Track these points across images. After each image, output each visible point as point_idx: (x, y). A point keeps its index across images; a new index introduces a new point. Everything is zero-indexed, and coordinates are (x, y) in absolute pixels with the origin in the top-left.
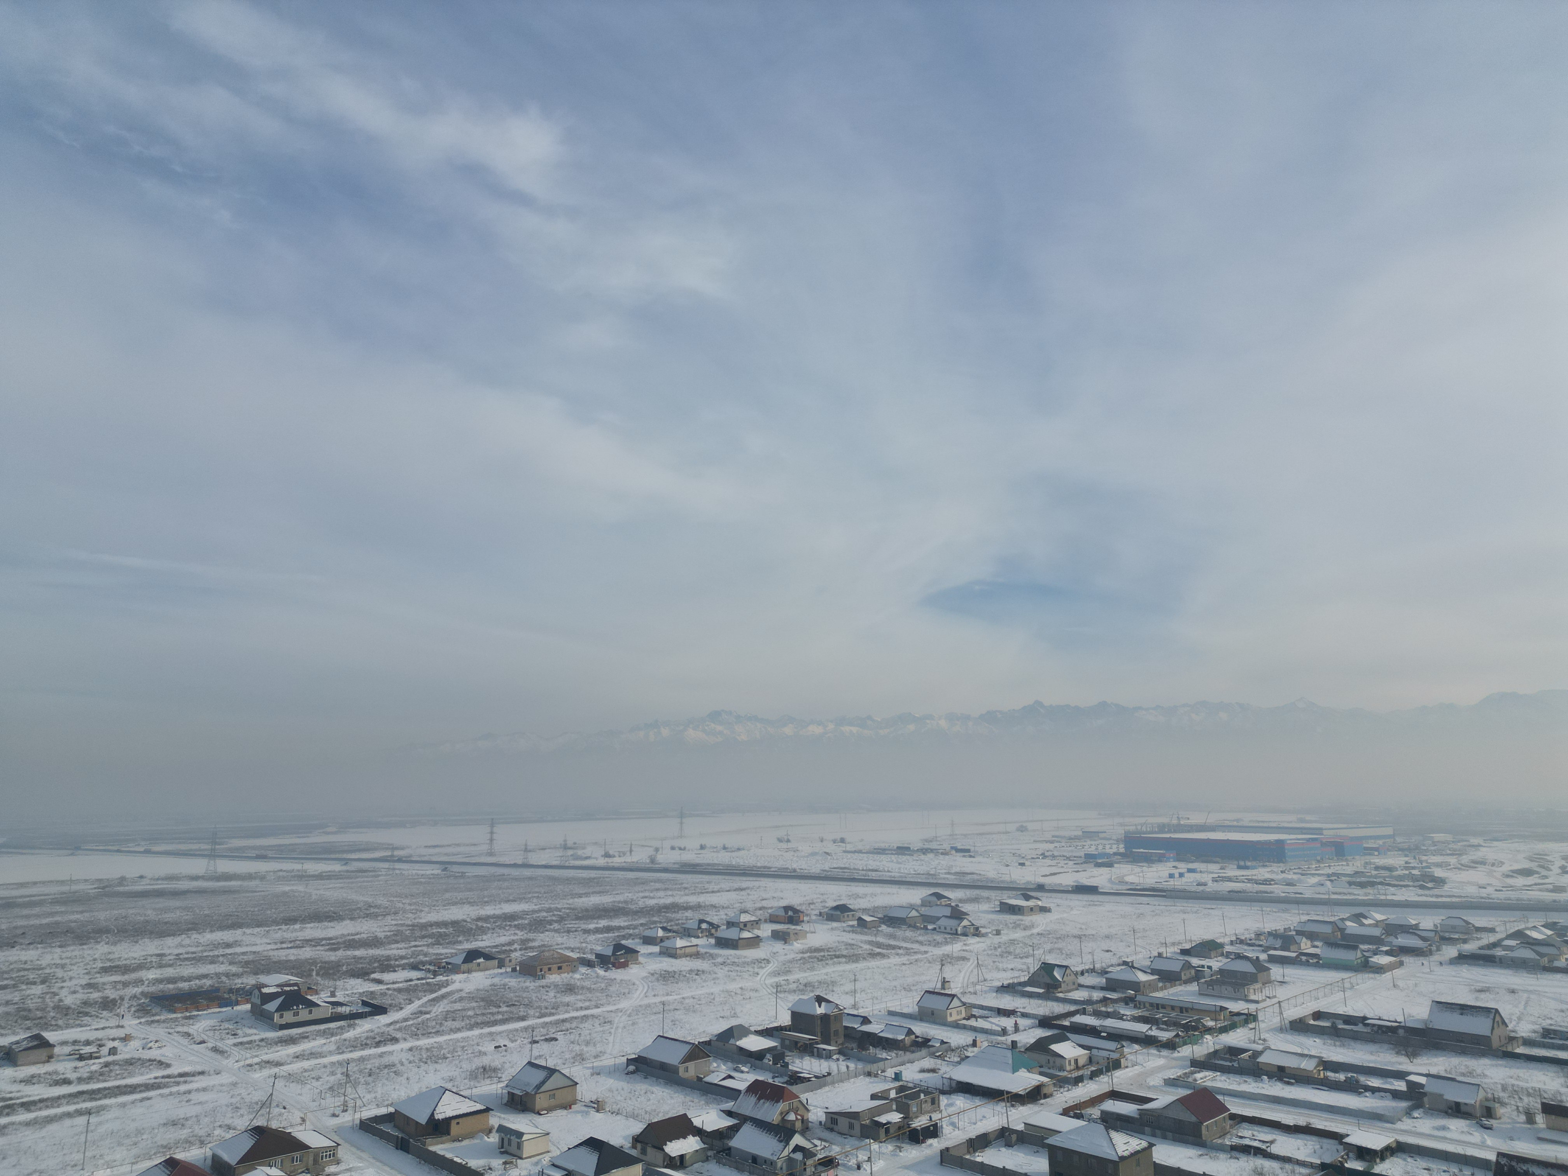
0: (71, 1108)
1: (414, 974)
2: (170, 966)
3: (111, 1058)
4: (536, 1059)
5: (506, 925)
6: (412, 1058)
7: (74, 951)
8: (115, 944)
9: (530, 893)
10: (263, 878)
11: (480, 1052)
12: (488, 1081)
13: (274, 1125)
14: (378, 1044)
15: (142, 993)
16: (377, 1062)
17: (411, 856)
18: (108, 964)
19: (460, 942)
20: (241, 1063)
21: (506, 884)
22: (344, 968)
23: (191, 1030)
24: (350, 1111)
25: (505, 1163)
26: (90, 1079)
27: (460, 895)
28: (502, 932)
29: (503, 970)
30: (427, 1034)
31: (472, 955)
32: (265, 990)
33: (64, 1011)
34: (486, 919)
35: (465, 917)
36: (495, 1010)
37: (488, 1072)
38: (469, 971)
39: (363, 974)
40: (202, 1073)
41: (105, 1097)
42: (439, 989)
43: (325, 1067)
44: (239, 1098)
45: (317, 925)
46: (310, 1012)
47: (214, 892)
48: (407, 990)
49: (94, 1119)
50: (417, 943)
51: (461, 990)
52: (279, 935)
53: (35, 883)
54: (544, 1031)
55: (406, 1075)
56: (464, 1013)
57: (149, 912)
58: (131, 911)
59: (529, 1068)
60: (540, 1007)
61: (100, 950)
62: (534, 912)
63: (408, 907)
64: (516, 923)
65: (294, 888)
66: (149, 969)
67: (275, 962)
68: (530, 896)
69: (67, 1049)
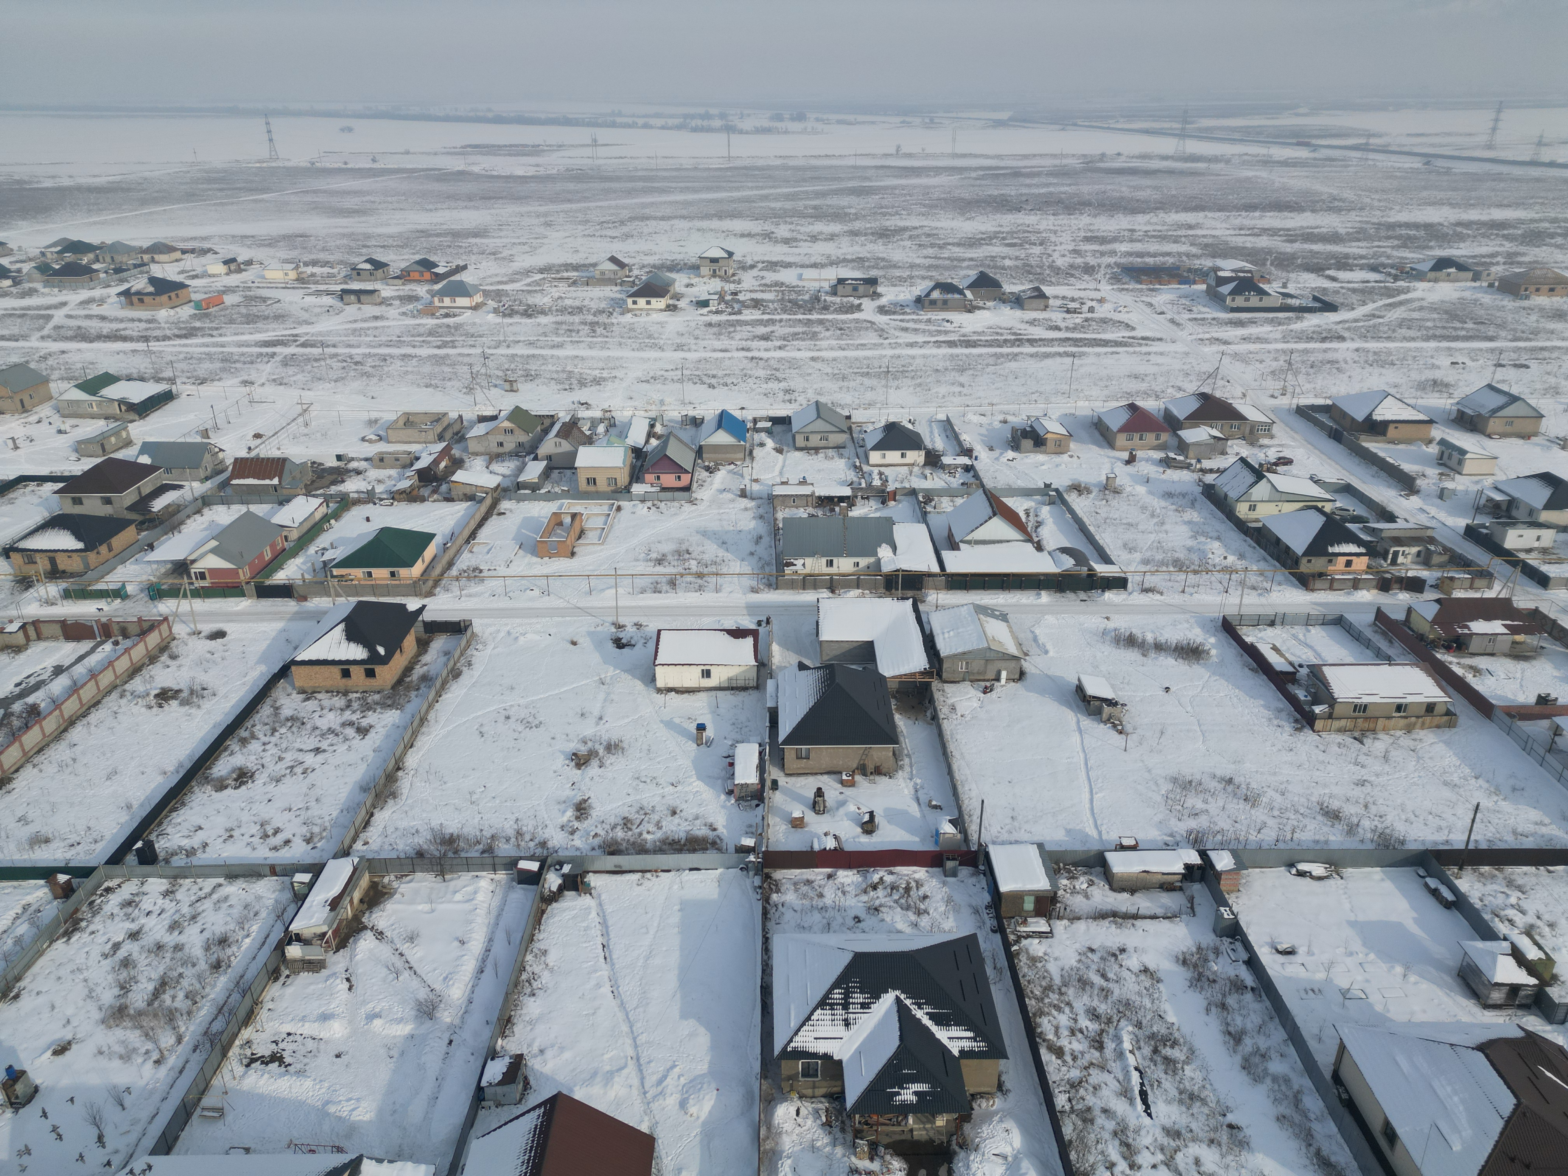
0: (1061, 350)
1: (1373, 276)
2: (1139, 241)
3: (1090, 315)
4: (1498, 382)
5: (1492, 234)
6: (1357, 359)
7: (1063, 220)
8: (1095, 216)
9: (1532, 198)
10: (1228, 161)
11: (1433, 365)
12: (1437, 395)
13: (1218, 394)
14: (1324, 340)
15: (1115, 263)
16: (1320, 356)
17: (1389, 145)
18: (1089, 234)
19: (1431, 248)
20: (1194, 337)
21: (1502, 185)
22: (1299, 261)
23: (1154, 301)
24: (1288, 396)
25: (1441, 474)
26: (1074, 329)
27: (1441, 195)
28: (1484, 241)
29: (1477, 284)
30: (1378, 338)
31: (1442, 264)
32: (1221, 274)
33: (1056, 270)
34: (1468, 225)
35: (1441, 220)
36: (1459, 325)
37: (1437, 385)
38: (1436, 280)
39: (1317, 269)
40: (1160, 339)
41: (1085, 345)
42: (1398, 295)
43: (1269, 352)
44: (1189, 366)
45: (1276, 214)
46: (1261, 300)
47: (1182, 173)
48: (1362, 291)
49: (1077, 361)
50: (1380, 244)
51: (1423, 299)
52: (1238, 222)
53: (1035, 156)
54: (1514, 356)
55: (1348, 374)
56: (1422, 323)
57: (1124, 189)
58: (1109, 187)
59: (1487, 390)
60: (1515, 330)
61: (1083, 221)
62: (1532, 221)
63: (1376, 204)
64: (1506, 232)
65: (1258, 174)
66: (1122, 242)
67: (1232, 248)
68: (1531, 201)
69: (1058, 302)
